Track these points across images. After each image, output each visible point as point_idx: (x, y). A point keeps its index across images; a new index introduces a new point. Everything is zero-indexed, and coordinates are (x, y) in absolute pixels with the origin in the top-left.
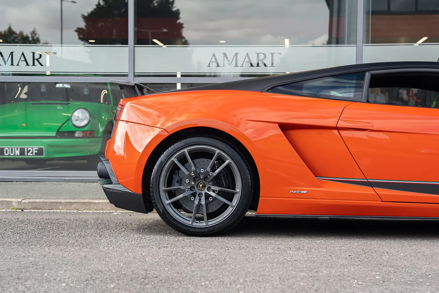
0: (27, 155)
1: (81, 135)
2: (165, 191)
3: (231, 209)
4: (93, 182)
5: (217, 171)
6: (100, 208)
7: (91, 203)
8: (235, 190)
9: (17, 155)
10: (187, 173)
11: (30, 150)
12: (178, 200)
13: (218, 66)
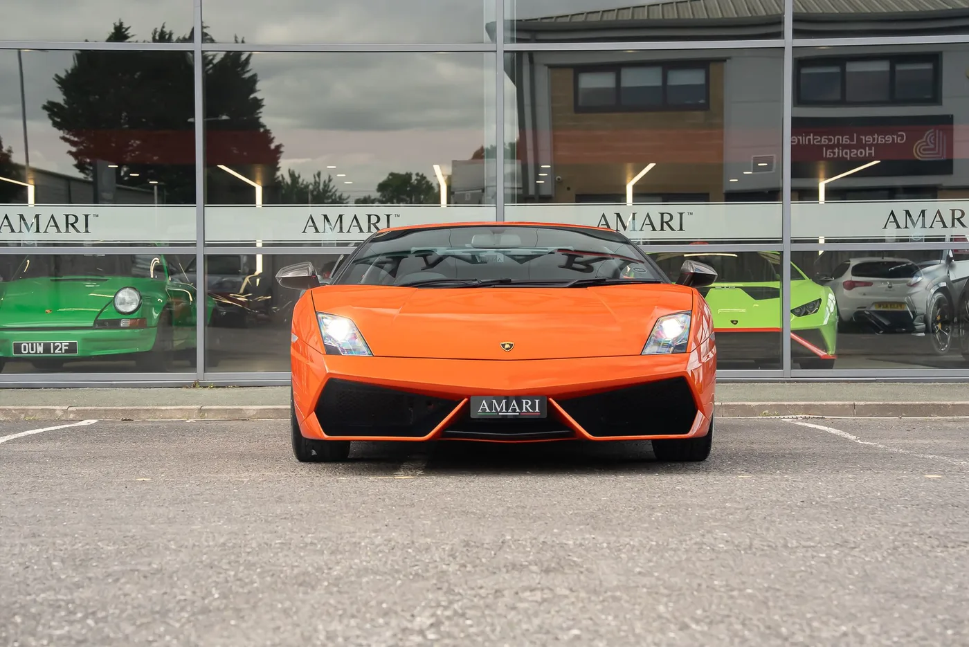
0: (54, 353)
1: (129, 324)
4: (150, 388)
6: (168, 416)
7: (156, 410)
9: (40, 353)
11: (58, 346)
13: (317, 231)
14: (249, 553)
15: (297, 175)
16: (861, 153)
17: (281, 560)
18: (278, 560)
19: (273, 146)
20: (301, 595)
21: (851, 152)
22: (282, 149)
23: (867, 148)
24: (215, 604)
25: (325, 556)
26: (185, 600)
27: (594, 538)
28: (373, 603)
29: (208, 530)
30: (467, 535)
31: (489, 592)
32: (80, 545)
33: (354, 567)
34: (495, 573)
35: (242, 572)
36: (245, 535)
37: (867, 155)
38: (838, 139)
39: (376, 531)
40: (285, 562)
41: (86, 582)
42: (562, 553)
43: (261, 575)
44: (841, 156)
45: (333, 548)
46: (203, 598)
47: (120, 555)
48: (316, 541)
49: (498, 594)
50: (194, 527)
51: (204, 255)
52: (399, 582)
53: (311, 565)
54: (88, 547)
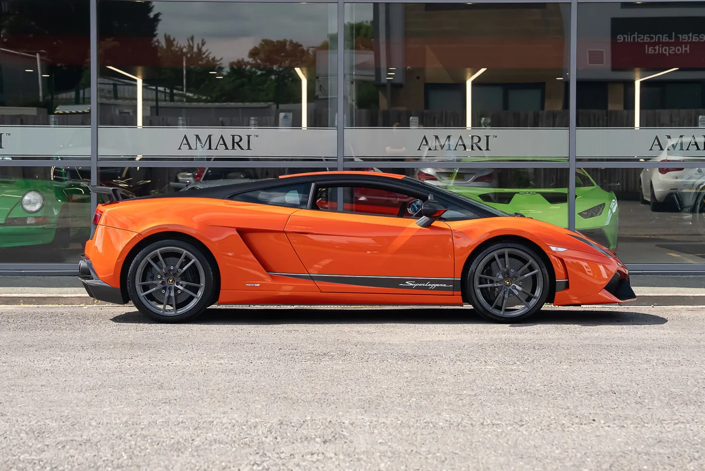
1: (33, 221)
2: (140, 285)
3: (197, 300)
5: (185, 269)
6: (69, 303)
8: (199, 284)
10: (158, 270)
12: (151, 293)
13: (190, 148)
14: (143, 428)
15: (172, 39)
16: (678, 50)
17: (164, 433)
18: (161, 433)
19: (152, 15)
20: (175, 457)
21: (669, 49)
22: (160, 17)
23: (683, 46)
24: (126, 462)
25: (190, 431)
26: (108, 460)
27: (363, 419)
28: (218, 462)
29: (115, 412)
30: (282, 416)
31: (287, 455)
32: (34, 422)
33: (208, 439)
34: (293, 443)
35: (139, 442)
36: (140, 415)
37: (683, 52)
38: (659, 37)
39: (224, 413)
40: (166, 435)
41: (46, 448)
42: (338, 430)
43: (151, 444)
44: (661, 52)
45: (196, 426)
46: (118, 459)
47: (62, 430)
48: (185, 420)
49: (292, 456)
50: (105, 409)
51: (97, 168)
52: (234, 449)
53: (182, 437)
54: (39, 423)
